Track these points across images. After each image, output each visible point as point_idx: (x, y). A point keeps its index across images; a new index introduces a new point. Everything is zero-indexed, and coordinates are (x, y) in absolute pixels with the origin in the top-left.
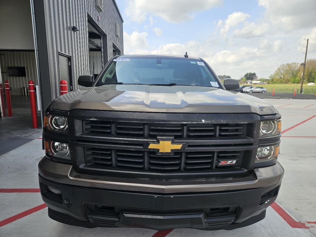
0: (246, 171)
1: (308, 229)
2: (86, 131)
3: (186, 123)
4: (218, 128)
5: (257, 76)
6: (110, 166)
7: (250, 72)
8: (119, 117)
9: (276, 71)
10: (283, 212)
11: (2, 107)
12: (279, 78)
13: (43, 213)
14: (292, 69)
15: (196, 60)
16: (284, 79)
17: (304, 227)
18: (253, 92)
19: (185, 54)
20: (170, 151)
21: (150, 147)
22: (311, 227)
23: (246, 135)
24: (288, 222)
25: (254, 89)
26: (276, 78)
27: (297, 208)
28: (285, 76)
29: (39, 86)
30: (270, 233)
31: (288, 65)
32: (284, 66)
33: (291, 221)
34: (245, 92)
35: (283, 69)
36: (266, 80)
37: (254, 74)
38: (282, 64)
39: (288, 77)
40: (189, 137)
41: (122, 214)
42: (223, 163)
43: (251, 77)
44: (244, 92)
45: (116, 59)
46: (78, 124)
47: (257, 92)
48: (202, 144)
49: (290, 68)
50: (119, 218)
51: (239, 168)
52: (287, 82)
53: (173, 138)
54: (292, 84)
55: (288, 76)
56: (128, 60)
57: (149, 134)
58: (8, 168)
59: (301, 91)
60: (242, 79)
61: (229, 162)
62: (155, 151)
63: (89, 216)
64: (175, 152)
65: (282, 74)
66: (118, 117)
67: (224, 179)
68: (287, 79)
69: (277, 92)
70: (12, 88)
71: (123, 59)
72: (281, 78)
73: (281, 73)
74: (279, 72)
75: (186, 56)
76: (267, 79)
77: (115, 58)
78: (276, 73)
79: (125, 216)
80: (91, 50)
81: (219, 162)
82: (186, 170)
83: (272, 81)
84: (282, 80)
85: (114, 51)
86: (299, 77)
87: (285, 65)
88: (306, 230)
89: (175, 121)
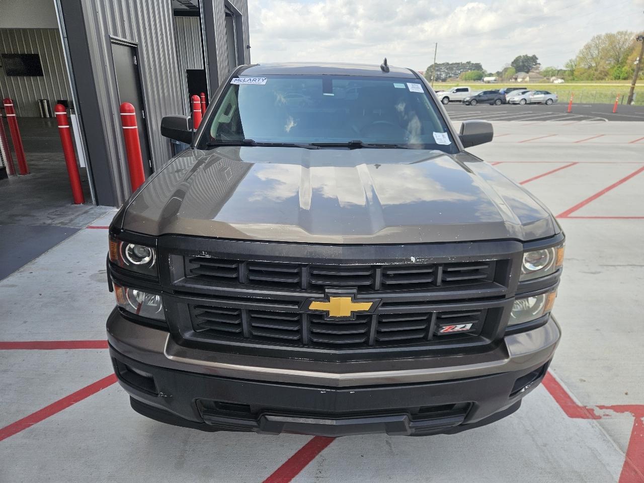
0: (488, 341)
1: (598, 420)
2: (191, 274)
3: (379, 264)
4: (440, 269)
5: (539, 64)
6: (239, 336)
7: (524, 54)
8: (253, 254)
9: (581, 52)
10: (556, 386)
11: (5, 151)
12: (587, 67)
13: (118, 391)
14: (617, 46)
15: (405, 79)
16: (596, 70)
17: (590, 416)
18: (527, 102)
19: (382, 63)
20: (349, 314)
21: (311, 307)
22: (604, 415)
23: (494, 278)
24: (563, 407)
25: (529, 95)
26: (581, 67)
27: (583, 378)
28: (599, 63)
29: (78, 115)
30: (528, 429)
31: (610, 37)
32: (600, 41)
33: (570, 404)
34: (510, 102)
35: (597, 47)
36: (559, 71)
37: (534, 59)
38: (596, 36)
39: (605, 65)
40: (386, 288)
41: (263, 415)
42: (446, 329)
43: (525, 65)
44: (507, 102)
45: (237, 79)
46: (176, 264)
47: (535, 103)
48: (409, 301)
49: (612, 45)
50: (258, 422)
51: (476, 335)
52: (602, 76)
53: (355, 291)
54: (614, 81)
55: (607, 62)
56: (263, 82)
57: (309, 283)
58: (41, 296)
59: (630, 100)
60: (506, 70)
61: (459, 328)
62: (321, 315)
63: (206, 417)
64: (359, 315)
65: (593, 58)
66: (251, 253)
67: (447, 357)
68: (602, 69)
69: (578, 102)
70: (17, 101)
71: (252, 79)
72: (590, 67)
73: (592, 55)
74: (587, 54)
75: (385, 68)
76: (561, 70)
77: (236, 76)
78: (581, 56)
79: (269, 420)
80: (177, 13)
81: (439, 327)
82: (379, 343)
83: (570, 75)
84: (592, 72)
85: (227, 15)
86: (629, 66)
87: (603, 38)
88: (593, 423)
89: (359, 261)
